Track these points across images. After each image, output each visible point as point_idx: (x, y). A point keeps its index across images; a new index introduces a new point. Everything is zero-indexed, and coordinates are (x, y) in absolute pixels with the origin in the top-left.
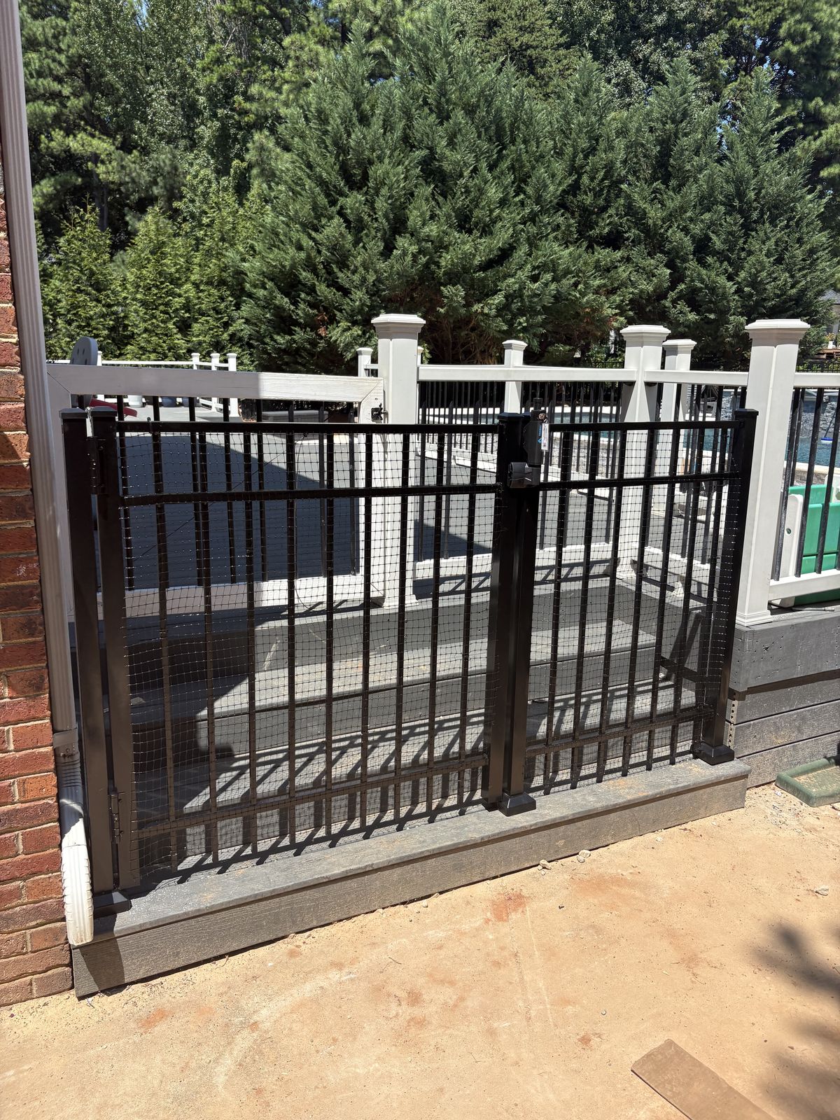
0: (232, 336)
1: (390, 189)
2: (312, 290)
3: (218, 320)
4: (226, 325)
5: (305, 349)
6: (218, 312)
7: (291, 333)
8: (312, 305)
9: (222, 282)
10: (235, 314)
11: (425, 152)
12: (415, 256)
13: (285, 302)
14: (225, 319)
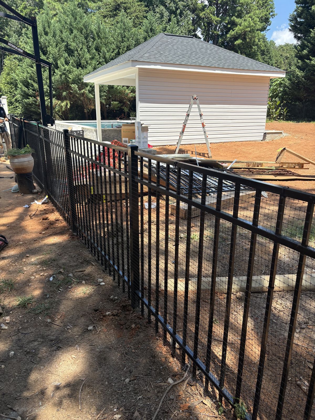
0: (16, 100)
1: (52, 55)
2: (33, 86)
3: (10, 95)
4: (14, 96)
5: (34, 103)
6: (11, 92)
7: (29, 99)
8: (33, 90)
9: (12, 83)
10: (16, 93)
11: (66, 43)
12: (61, 75)
13: (26, 89)
14: (13, 95)
